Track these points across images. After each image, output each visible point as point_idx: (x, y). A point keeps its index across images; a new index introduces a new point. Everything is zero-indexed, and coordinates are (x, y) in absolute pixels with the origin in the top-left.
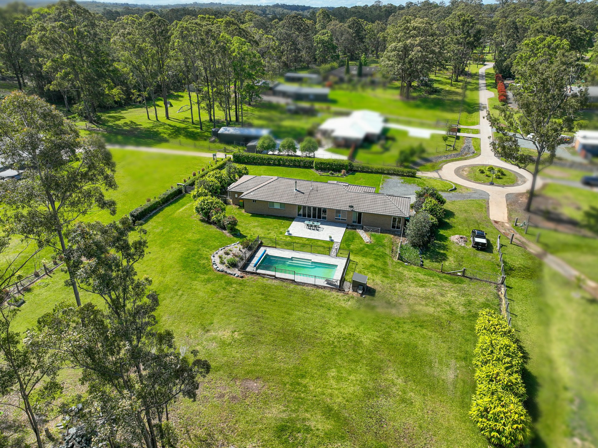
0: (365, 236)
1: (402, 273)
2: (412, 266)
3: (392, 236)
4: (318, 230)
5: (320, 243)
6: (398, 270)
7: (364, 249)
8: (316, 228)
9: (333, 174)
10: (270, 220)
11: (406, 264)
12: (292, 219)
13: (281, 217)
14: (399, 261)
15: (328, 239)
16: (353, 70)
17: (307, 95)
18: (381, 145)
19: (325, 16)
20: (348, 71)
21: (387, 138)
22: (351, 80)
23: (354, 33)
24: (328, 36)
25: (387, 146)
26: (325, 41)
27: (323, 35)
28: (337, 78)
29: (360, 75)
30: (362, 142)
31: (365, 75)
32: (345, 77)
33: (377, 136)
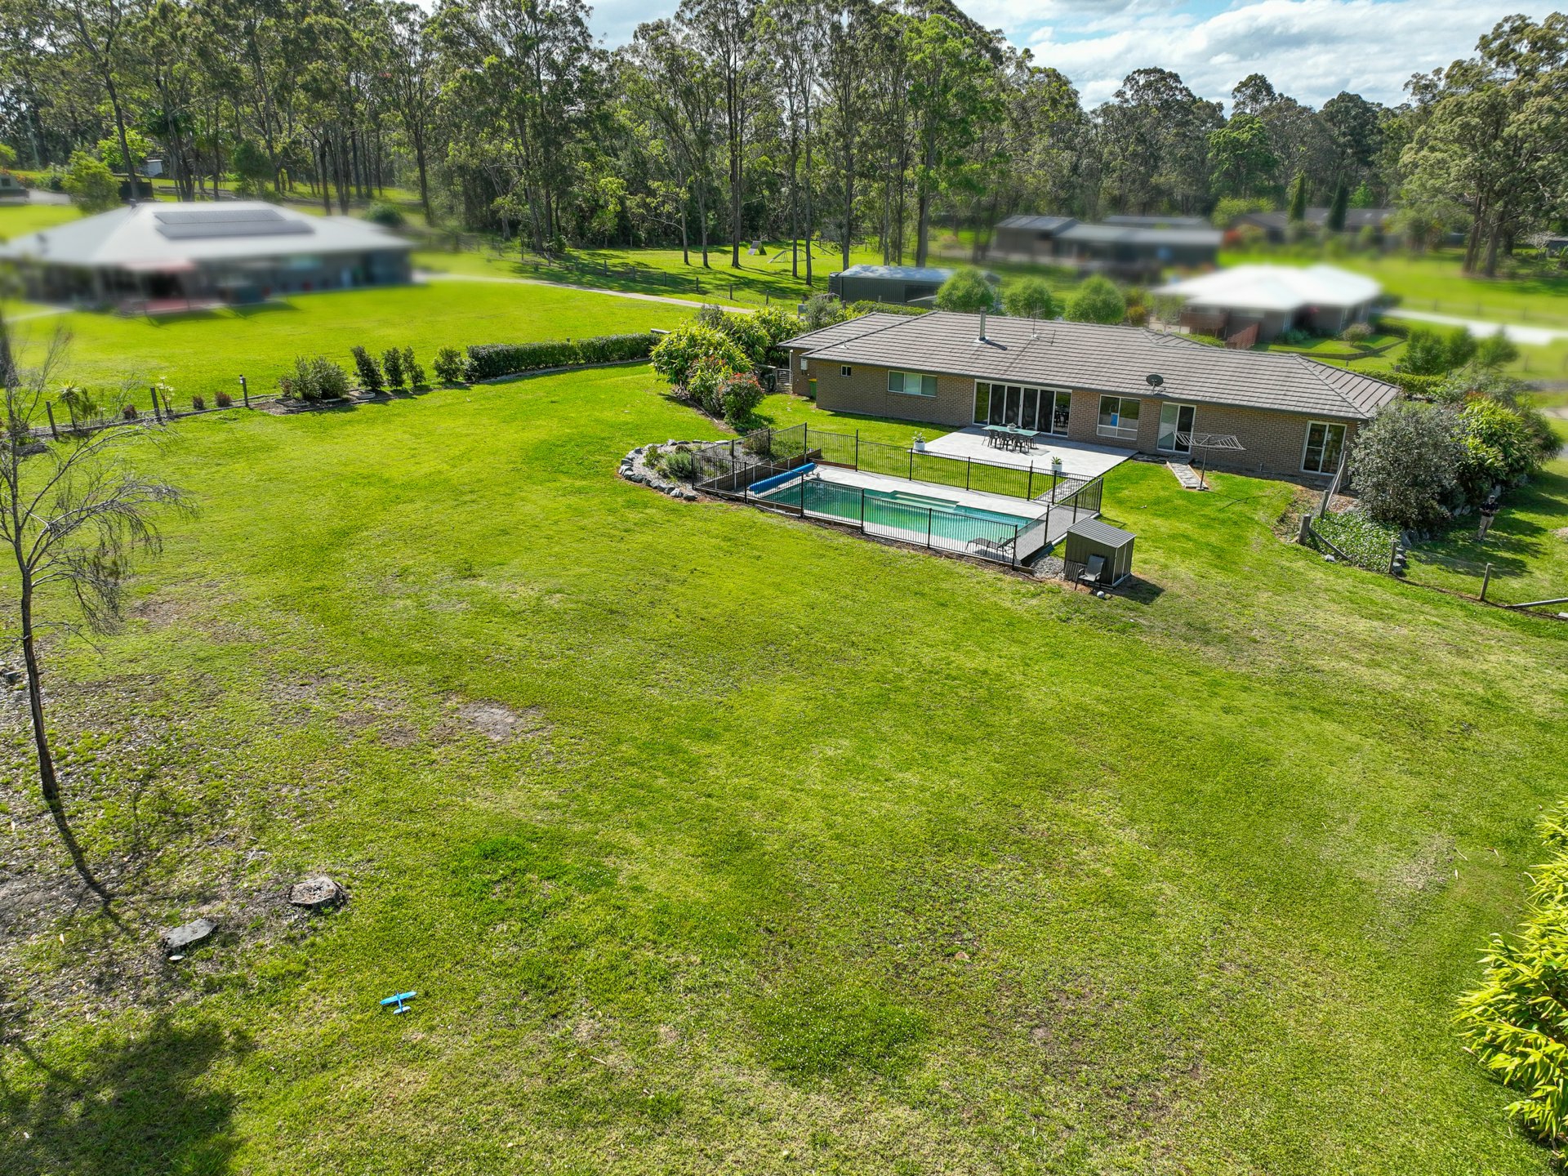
0: (1187, 476)
1: (1300, 574)
2: (1356, 568)
3: (1300, 487)
4: (1025, 453)
6: (1285, 564)
7: (1169, 501)
8: (1022, 448)
11: (1329, 557)
14: (1302, 548)
15: (1047, 471)
16: (1317, 218)
17: (1150, 250)
18: (1355, 338)
19: (1259, 91)
20: (1299, 212)
21: (1381, 330)
22: (1303, 236)
23: (1344, 135)
24: (1252, 129)
25: (1376, 345)
26: (1242, 143)
27: (1239, 128)
28: (1260, 232)
29: (1337, 223)
30: (1286, 325)
31: (1356, 229)
32: (1288, 227)
33: (1345, 315)
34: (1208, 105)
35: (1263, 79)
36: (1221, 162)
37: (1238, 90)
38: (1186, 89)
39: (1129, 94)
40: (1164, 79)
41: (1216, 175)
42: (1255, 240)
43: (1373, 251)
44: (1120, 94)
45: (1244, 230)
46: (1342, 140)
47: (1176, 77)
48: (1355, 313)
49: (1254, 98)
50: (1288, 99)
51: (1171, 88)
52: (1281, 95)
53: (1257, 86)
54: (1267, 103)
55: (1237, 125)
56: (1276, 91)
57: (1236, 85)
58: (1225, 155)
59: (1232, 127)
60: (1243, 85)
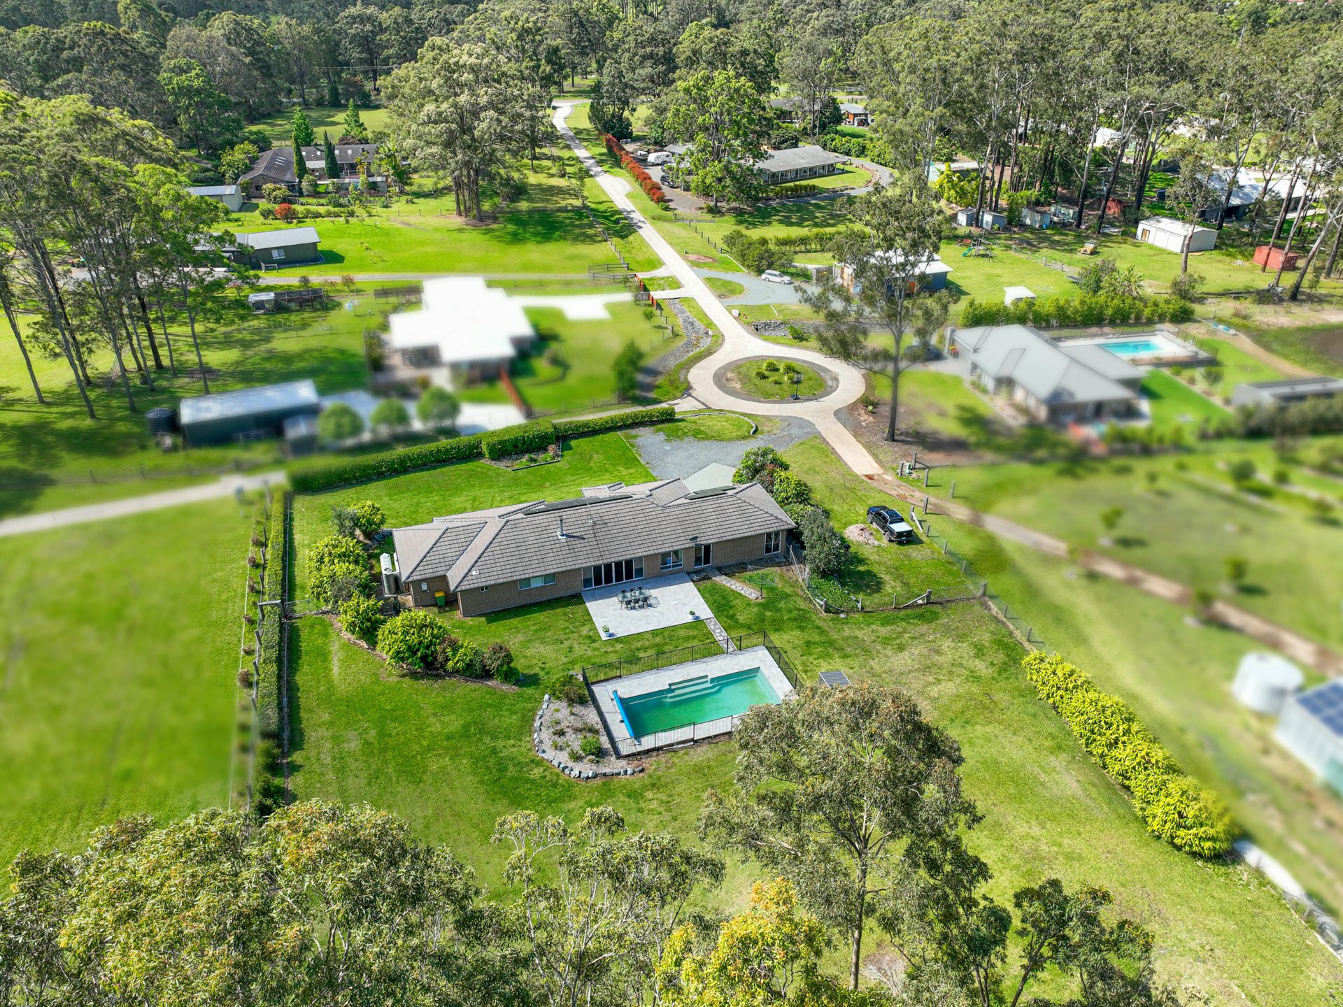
0: (742, 588)
2: (852, 615)
4: (650, 605)
5: (682, 633)
6: (846, 633)
7: (763, 615)
8: (645, 602)
9: (535, 460)
10: (541, 617)
11: (843, 616)
12: (576, 599)
13: (549, 601)
15: (690, 618)
22: (316, 185)
23: (245, 55)
32: (303, 182)
45: (271, 190)
46: (246, 60)
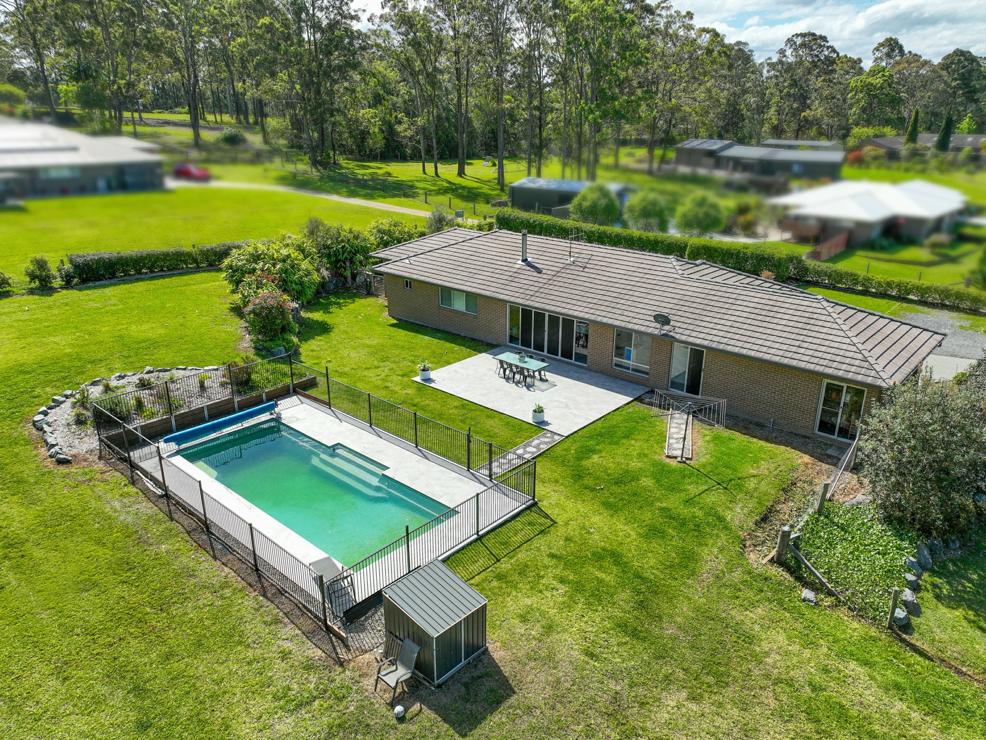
0: (680, 436)
1: (750, 639)
2: (842, 613)
3: (807, 458)
4: (529, 387)
6: (737, 615)
7: (635, 478)
11: (807, 594)
12: (488, 347)
14: (777, 572)
16: (927, 140)
17: (786, 166)
18: (934, 246)
19: (893, 50)
20: (913, 138)
21: (962, 239)
22: (915, 154)
23: (956, 79)
24: (883, 76)
25: (954, 253)
26: (875, 87)
27: (873, 76)
28: (881, 151)
29: (943, 145)
30: (875, 233)
31: (958, 149)
32: (904, 148)
33: (930, 225)
34: (850, 60)
35: (896, 42)
36: (858, 101)
37: (877, 49)
38: (832, 47)
39: (789, 52)
40: (816, 39)
41: (854, 109)
42: (875, 158)
43: (971, 167)
44: (782, 52)
45: (868, 150)
46: (954, 84)
47: (824, 38)
48: (938, 224)
49: (888, 55)
50: (916, 55)
51: (820, 46)
52: (910, 52)
53: (892, 46)
54: (898, 58)
55: (873, 73)
56: (906, 50)
57: (876, 45)
58: (861, 95)
59: (868, 74)
60: (881, 45)
